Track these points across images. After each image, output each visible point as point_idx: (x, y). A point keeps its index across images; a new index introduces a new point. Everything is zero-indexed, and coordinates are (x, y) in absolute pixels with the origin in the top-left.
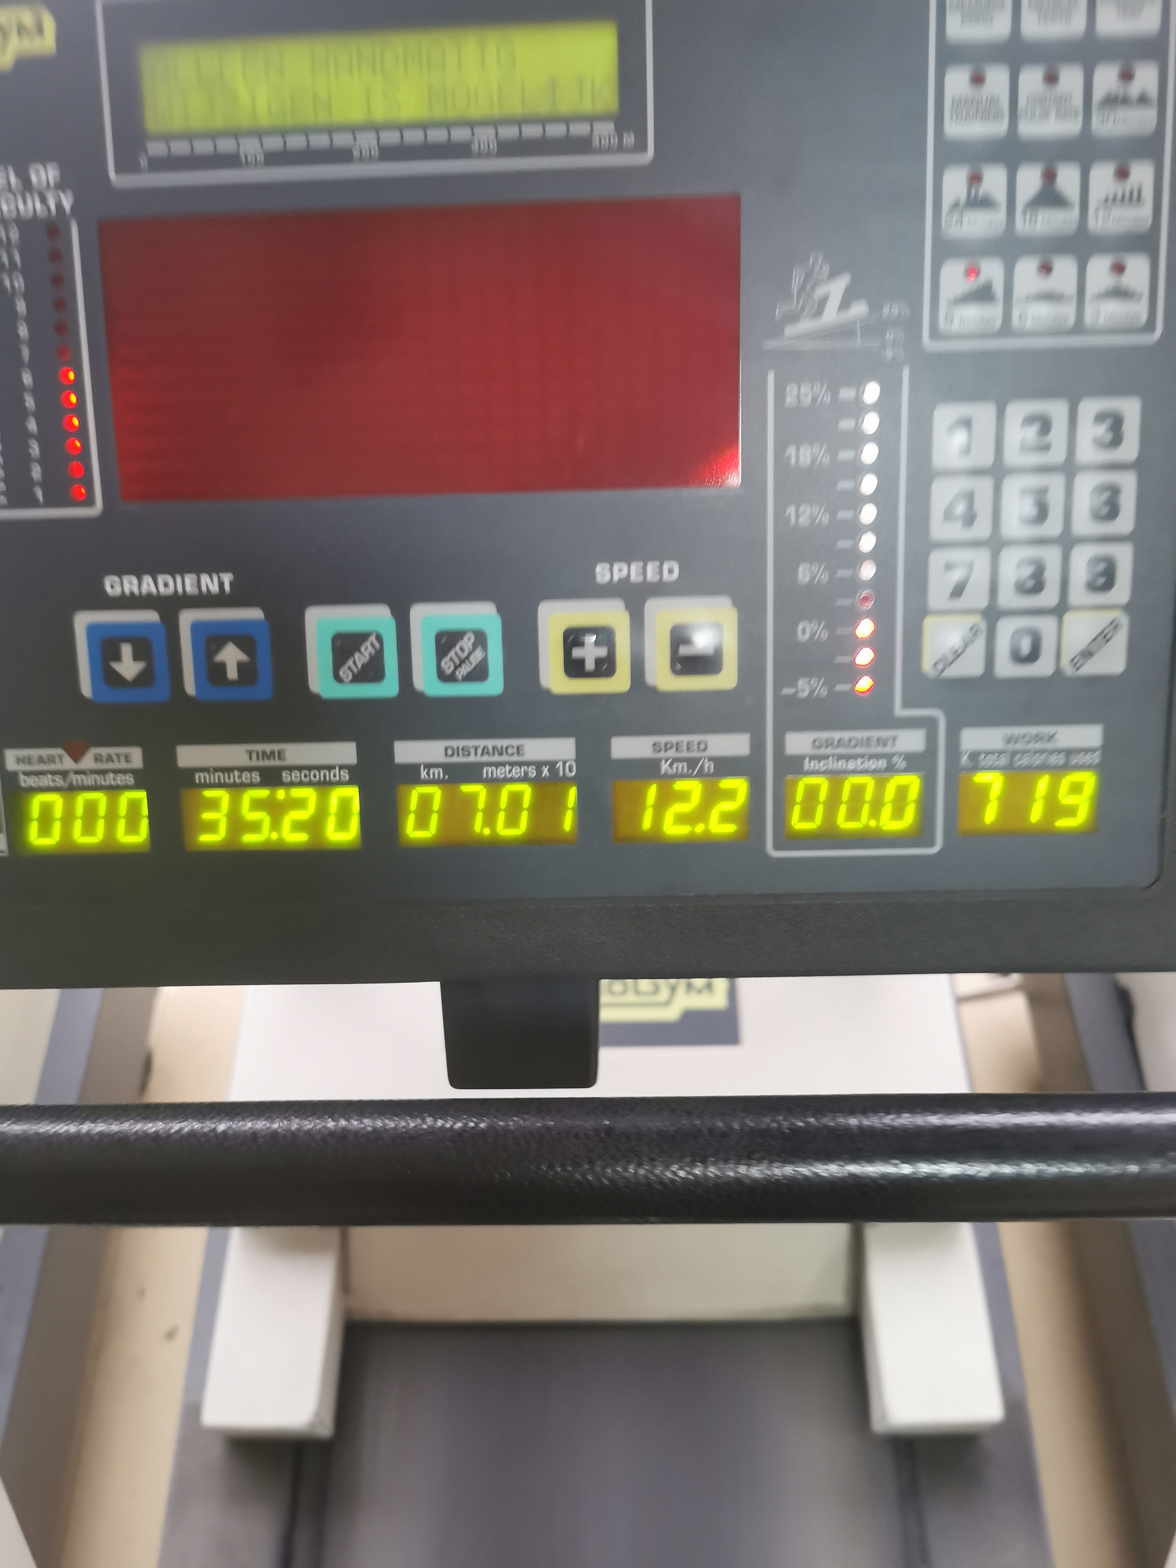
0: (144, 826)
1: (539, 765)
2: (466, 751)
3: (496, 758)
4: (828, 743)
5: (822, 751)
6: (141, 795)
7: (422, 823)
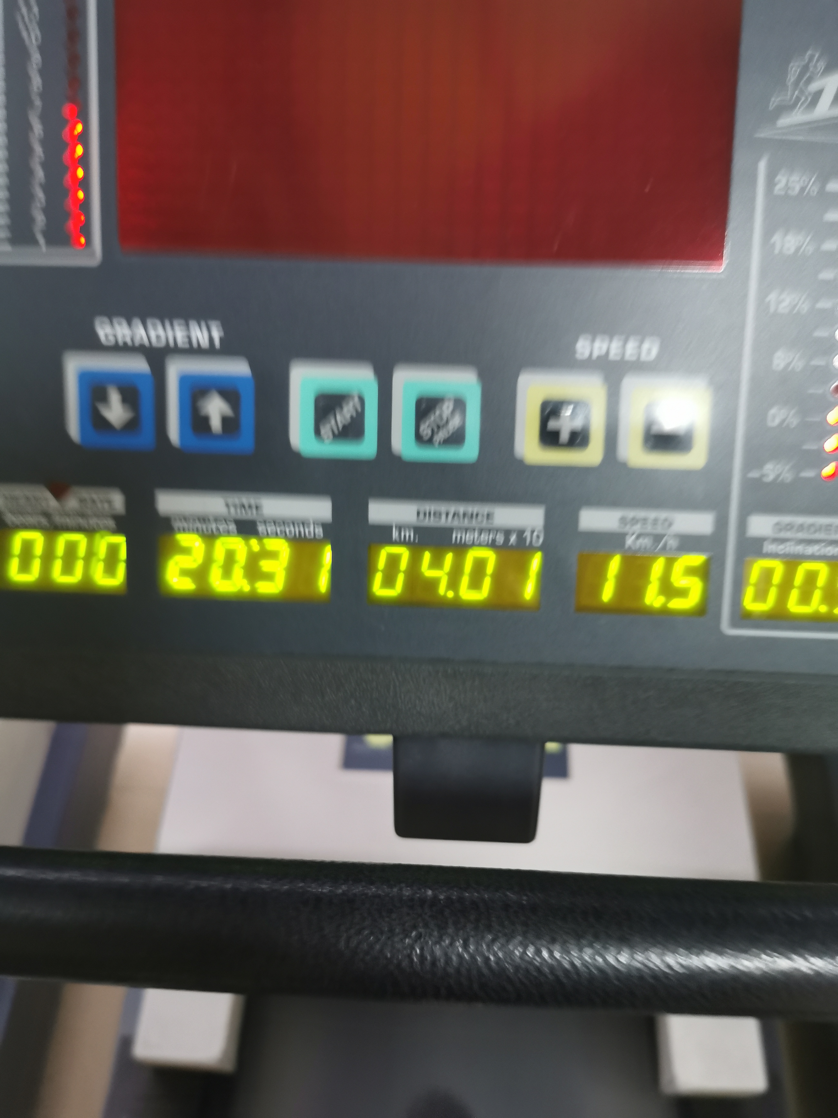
0: (121, 570)
1: (507, 533)
2: (437, 515)
3: (466, 523)
4: (789, 527)
5: (783, 535)
6: (121, 540)
7: (389, 581)
